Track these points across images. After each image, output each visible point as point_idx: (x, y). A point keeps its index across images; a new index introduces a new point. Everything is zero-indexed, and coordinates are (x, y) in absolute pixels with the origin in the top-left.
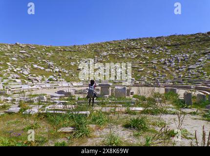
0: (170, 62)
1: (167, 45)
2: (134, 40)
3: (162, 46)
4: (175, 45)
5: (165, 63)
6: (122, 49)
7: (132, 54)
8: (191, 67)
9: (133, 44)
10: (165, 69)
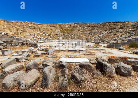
4: (92, 27)
5: (90, 34)
8: (100, 35)
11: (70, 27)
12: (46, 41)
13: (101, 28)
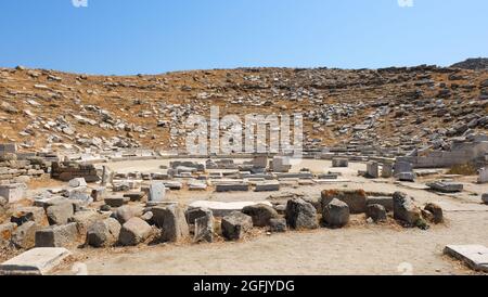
0: (323, 116)
1: (316, 87)
2: (254, 71)
3: (306, 87)
4: (329, 87)
5: (315, 119)
6: (234, 88)
7: (255, 98)
8: (357, 127)
9: (254, 78)
10: (317, 128)
11: (225, 89)
12: (118, 155)
13: (363, 91)
